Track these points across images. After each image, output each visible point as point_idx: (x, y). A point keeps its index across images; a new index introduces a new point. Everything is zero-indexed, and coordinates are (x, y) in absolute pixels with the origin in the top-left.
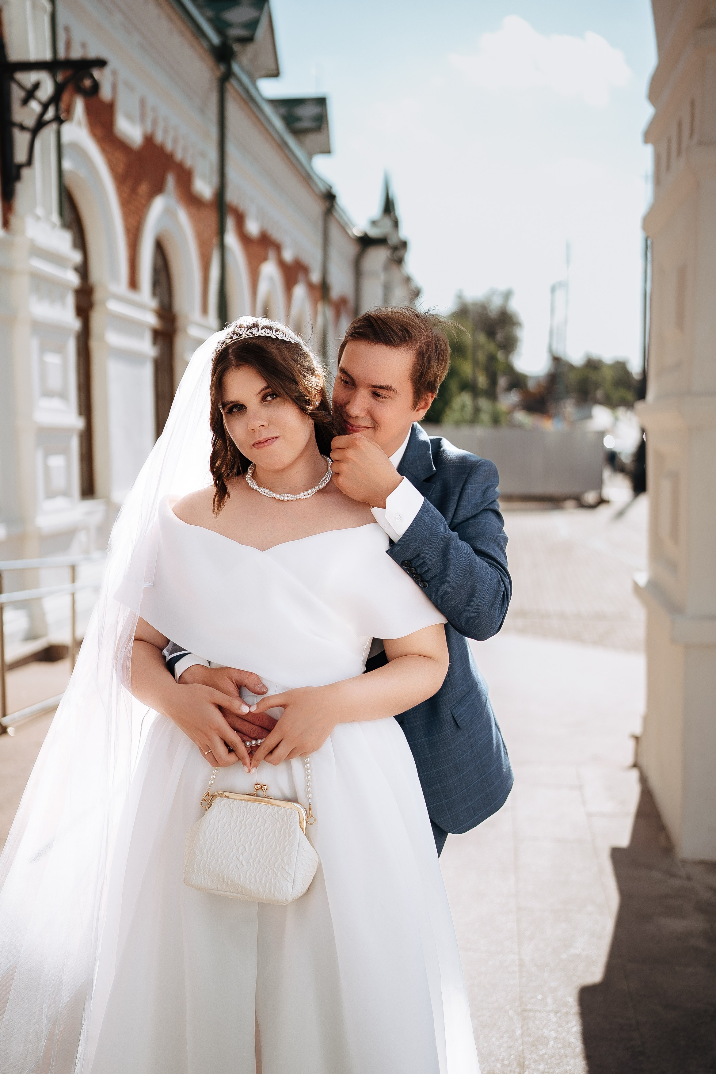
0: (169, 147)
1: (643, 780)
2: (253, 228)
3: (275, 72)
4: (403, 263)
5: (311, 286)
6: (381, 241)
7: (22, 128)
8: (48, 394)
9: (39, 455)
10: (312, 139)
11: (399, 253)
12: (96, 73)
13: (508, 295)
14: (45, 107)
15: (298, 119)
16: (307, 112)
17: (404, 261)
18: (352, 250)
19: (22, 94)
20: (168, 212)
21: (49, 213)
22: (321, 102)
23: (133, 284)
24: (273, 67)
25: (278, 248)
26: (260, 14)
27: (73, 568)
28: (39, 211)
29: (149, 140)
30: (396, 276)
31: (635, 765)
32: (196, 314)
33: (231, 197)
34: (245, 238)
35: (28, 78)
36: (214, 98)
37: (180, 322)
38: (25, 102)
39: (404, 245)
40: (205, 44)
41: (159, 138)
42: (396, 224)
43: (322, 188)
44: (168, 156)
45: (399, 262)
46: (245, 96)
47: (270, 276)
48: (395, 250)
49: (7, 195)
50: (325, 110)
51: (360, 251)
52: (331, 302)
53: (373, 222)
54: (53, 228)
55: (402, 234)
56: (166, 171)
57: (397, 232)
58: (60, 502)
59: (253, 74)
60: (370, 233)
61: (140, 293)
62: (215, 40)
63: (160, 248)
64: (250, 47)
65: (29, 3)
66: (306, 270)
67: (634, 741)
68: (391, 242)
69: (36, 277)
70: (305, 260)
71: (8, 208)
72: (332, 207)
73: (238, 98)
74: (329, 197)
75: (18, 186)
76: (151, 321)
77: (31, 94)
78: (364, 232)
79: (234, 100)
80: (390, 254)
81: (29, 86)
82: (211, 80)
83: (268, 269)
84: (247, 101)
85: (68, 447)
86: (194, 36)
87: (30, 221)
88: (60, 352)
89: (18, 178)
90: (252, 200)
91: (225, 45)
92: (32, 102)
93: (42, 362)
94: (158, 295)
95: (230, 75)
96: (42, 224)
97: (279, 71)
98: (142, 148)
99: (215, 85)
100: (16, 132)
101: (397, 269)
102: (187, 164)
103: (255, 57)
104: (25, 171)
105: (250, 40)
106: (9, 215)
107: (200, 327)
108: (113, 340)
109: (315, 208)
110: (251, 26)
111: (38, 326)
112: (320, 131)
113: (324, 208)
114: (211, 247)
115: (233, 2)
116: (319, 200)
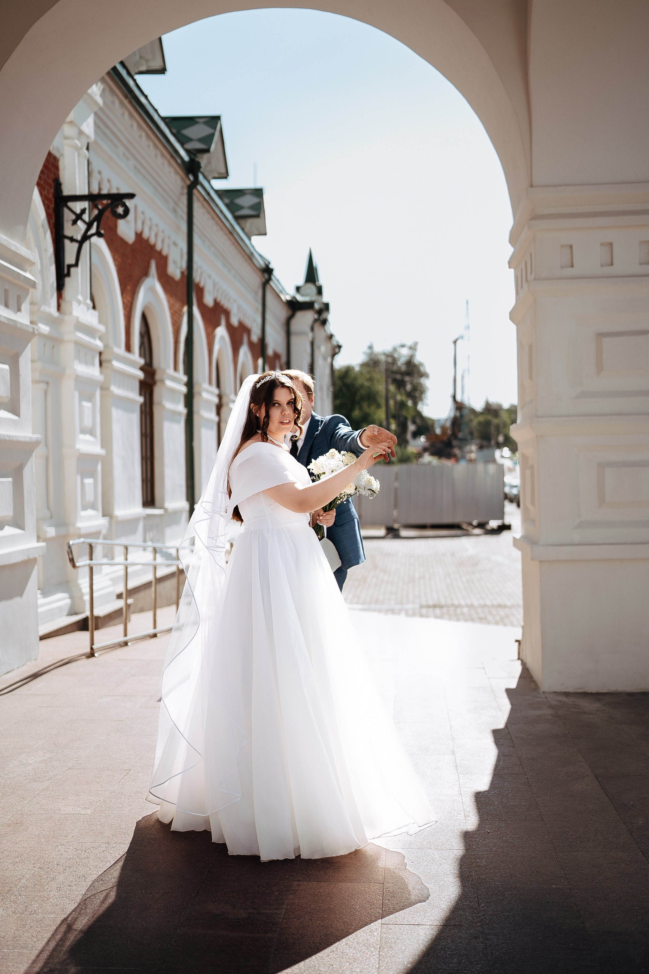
0: (152, 241)
1: (523, 664)
2: (209, 301)
3: (225, 175)
4: (327, 323)
5: (251, 345)
6: (309, 306)
7: (72, 239)
8: (83, 431)
9: (79, 478)
10: (249, 224)
11: (324, 316)
12: (128, 202)
13: (413, 348)
14: (89, 225)
15: (241, 208)
16: (247, 201)
17: (328, 321)
18: (283, 313)
19: (73, 217)
20: (151, 289)
21: (85, 299)
22: (258, 193)
23: (128, 348)
24: (223, 171)
25: (227, 314)
26: (215, 131)
27: (126, 548)
28: (80, 297)
29: (139, 236)
30: (320, 333)
31: (519, 659)
32: (170, 371)
33: (197, 277)
34: (202, 307)
35: (78, 206)
36: (184, 200)
37: (158, 377)
38: (74, 222)
39: (326, 307)
40: (179, 161)
41: (146, 235)
42: (320, 291)
43: (262, 264)
44: (152, 248)
45: (324, 322)
46: (207, 197)
47: (222, 338)
48: (319, 312)
49: (60, 287)
50: (262, 199)
51: (290, 312)
52: (269, 357)
53: (298, 289)
54: (88, 309)
55: (325, 298)
56: (150, 259)
57: (321, 297)
58: (90, 512)
59: (210, 178)
60: (300, 298)
61: (134, 353)
62: (186, 158)
63: (144, 317)
64: (206, 156)
65: (76, 154)
66: (248, 331)
67: (517, 644)
68: (317, 306)
69: (78, 344)
70: (248, 323)
71: (60, 296)
72: (270, 279)
73: (201, 199)
74: (268, 271)
75: (67, 280)
76: (141, 375)
77: (79, 217)
78: (294, 298)
79: (199, 200)
80: (316, 316)
81: (78, 211)
82: (182, 188)
83: (221, 332)
84: (208, 201)
85: (95, 470)
86: (172, 156)
87: (75, 304)
88: (90, 399)
89: (68, 275)
90: (210, 276)
91: (192, 160)
92: (79, 223)
93: (81, 406)
94: (143, 354)
95: (196, 182)
96: (82, 306)
97: (228, 175)
98: (135, 242)
99: (185, 191)
100: (67, 242)
101: (322, 328)
102: (165, 253)
103: (209, 162)
104: (73, 270)
105: (207, 151)
106: (60, 301)
107: (174, 379)
108: (115, 390)
109: (256, 280)
110: (208, 139)
111: (79, 380)
112: (258, 216)
113: (263, 280)
114: (181, 316)
115: (190, 121)
116: (259, 274)
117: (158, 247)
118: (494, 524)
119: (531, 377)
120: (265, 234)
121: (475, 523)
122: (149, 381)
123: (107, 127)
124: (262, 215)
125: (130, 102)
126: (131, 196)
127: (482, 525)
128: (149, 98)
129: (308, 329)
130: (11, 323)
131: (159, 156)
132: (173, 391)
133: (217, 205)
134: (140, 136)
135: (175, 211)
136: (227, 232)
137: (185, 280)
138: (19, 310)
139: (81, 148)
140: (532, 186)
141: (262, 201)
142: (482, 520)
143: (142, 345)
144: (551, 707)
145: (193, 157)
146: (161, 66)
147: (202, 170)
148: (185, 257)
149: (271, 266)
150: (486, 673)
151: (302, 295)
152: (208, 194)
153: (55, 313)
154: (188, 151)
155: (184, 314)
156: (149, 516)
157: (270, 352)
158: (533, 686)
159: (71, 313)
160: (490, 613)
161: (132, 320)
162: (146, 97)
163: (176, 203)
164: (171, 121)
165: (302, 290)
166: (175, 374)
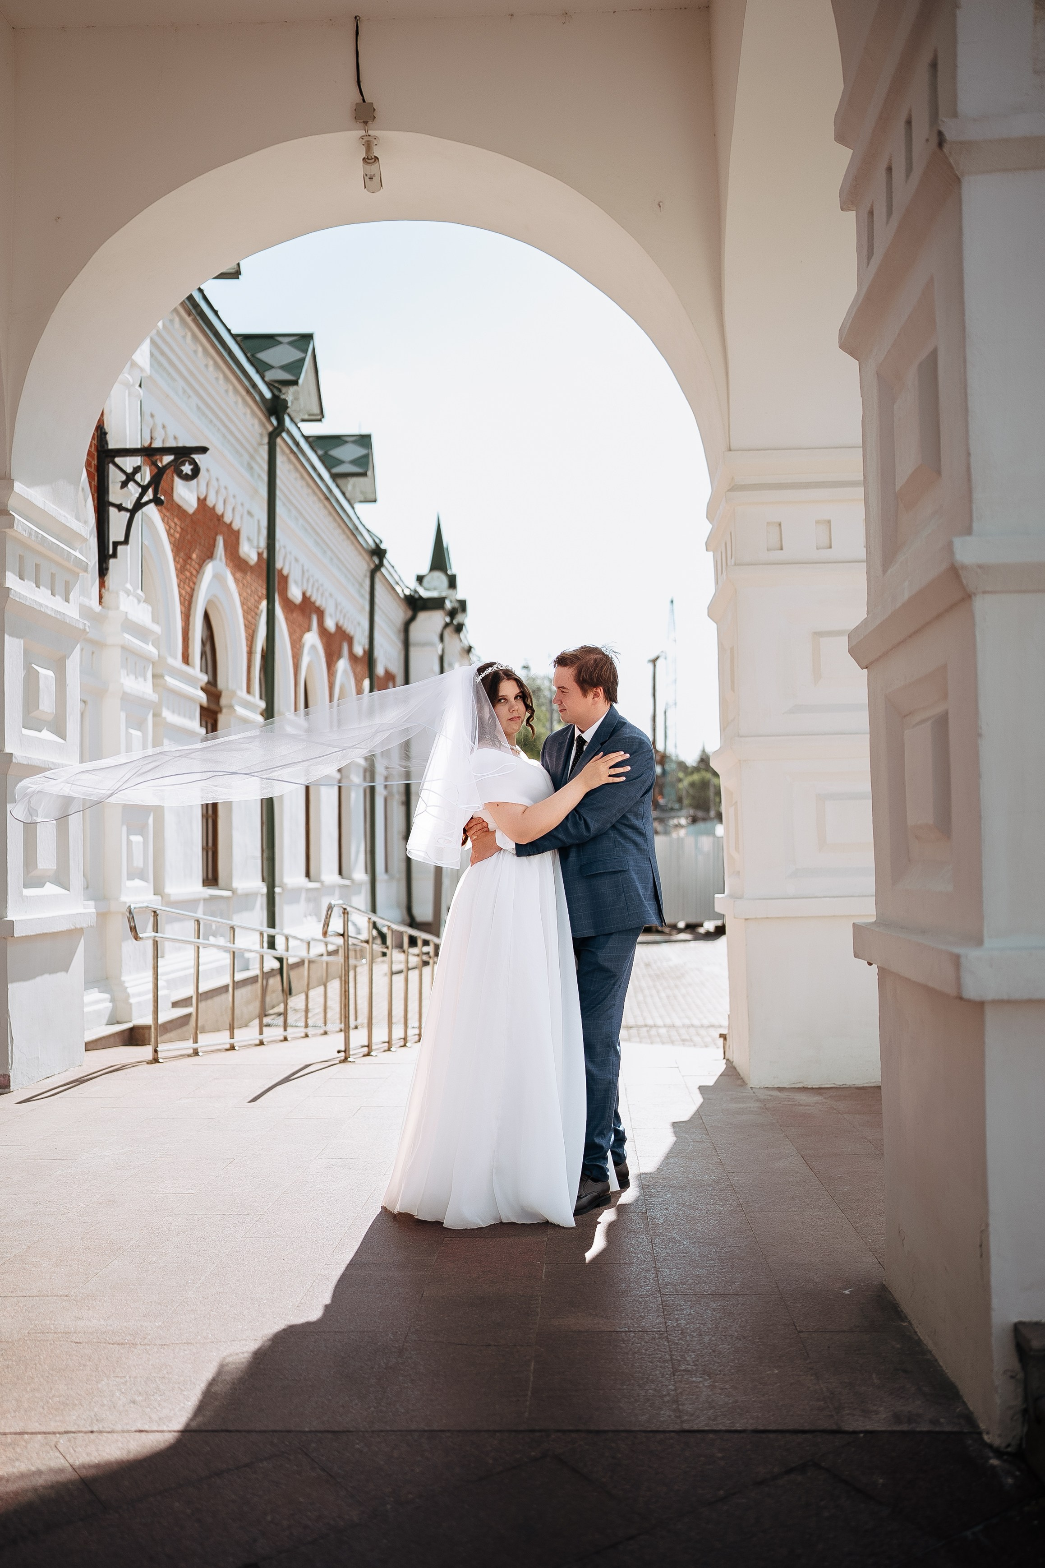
0: (219, 510)
1: (729, 1062)
2: (295, 594)
3: (319, 417)
4: (464, 630)
5: (353, 658)
6: (437, 604)
7: (120, 508)
9: (124, 833)
10: (351, 484)
11: (459, 618)
12: (196, 457)
14: (144, 489)
15: (340, 462)
16: (347, 453)
17: (464, 626)
18: (399, 614)
19: (122, 477)
20: (217, 577)
21: (135, 589)
22: (364, 440)
23: (186, 659)
24: (317, 410)
25: (320, 614)
26: (306, 355)
28: (128, 586)
29: (202, 503)
30: (453, 644)
31: (724, 1059)
32: (242, 693)
34: (288, 605)
35: (129, 463)
37: (223, 701)
38: (124, 484)
39: (463, 605)
40: (258, 398)
41: (210, 502)
42: (452, 583)
43: (371, 543)
44: (220, 518)
45: (459, 628)
46: (295, 449)
47: (313, 647)
48: (452, 614)
49: (103, 571)
50: (370, 450)
51: (410, 613)
52: (378, 677)
53: (420, 579)
54: (139, 601)
55: (461, 593)
56: (216, 535)
57: (455, 591)
58: (137, 883)
59: (297, 420)
60: (424, 594)
61: (194, 667)
62: (268, 395)
63: (206, 617)
64: (292, 389)
65: (127, 392)
66: (350, 640)
67: (722, 1039)
68: (448, 605)
69: (125, 649)
70: (349, 628)
71: (102, 584)
72: (381, 564)
73: (287, 451)
74: (378, 553)
75: (112, 562)
76: (203, 697)
77: (130, 477)
78: (416, 591)
79: (283, 452)
80: (448, 620)
81: (129, 470)
82: (261, 435)
83: (312, 639)
84: (296, 451)
85: (146, 825)
86: (248, 392)
87: (122, 595)
88: (140, 725)
89: (115, 555)
90: (296, 560)
91: (275, 397)
92: (131, 485)
93: (128, 734)
94: (204, 669)
95: (280, 428)
96: (131, 597)
97: (323, 417)
98: (197, 511)
99: (266, 440)
100: (113, 511)
101: (455, 636)
102: (235, 526)
103: (296, 399)
104: (120, 548)
105: (295, 383)
106: (103, 590)
107: (247, 705)
108: (169, 716)
109: (362, 565)
110: (295, 367)
111: (127, 699)
112: (364, 474)
113: (372, 566)
114: (257, 615)
115: (270, 340)
116: (367, 557)
117: (227, 519)
118: (709, 926)
119: (733, 689)
120: (375, 501)
121: (681, 925)
122: (213, 707)
123: (163, 353)
124: (369, 473)
125: (195, 320)
126: (203, 450)
127: (691, 928)
128: (219, 313)
129: (437, 639)
130: (58, 617)
131: (231, 393)
132: (245, 721)
133: (308, 460)
134: (206, 366)
135: (250, 468)
136: (322, 497)
137: (264, 566)
138: (67, 600)
139: (133, 385)
140: (730, 450)
141: (370, 453)
142: (693, 920)
143: (203, 654)
144: (758, 1100)
145: (276, 393)
146: (235, 268)
147: (289, 410)
148: (264, 532)
149: (383, 546)
150: (680, 1072)
151: (426, 589)
152: (297, 444)
153: (97, 608)
154: (269, 385)
155: (262, 611)
156: (212, 898)
157: (380, 671)
158: (739, 1082)
159: (118, 608)
160: (698, 1034)
161: (191, 619)
162: (216, 313)
163: (252, 457)
164: (244, 340)
165: (425, 581)
166: (249, 698)
